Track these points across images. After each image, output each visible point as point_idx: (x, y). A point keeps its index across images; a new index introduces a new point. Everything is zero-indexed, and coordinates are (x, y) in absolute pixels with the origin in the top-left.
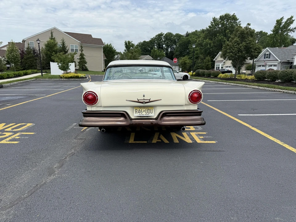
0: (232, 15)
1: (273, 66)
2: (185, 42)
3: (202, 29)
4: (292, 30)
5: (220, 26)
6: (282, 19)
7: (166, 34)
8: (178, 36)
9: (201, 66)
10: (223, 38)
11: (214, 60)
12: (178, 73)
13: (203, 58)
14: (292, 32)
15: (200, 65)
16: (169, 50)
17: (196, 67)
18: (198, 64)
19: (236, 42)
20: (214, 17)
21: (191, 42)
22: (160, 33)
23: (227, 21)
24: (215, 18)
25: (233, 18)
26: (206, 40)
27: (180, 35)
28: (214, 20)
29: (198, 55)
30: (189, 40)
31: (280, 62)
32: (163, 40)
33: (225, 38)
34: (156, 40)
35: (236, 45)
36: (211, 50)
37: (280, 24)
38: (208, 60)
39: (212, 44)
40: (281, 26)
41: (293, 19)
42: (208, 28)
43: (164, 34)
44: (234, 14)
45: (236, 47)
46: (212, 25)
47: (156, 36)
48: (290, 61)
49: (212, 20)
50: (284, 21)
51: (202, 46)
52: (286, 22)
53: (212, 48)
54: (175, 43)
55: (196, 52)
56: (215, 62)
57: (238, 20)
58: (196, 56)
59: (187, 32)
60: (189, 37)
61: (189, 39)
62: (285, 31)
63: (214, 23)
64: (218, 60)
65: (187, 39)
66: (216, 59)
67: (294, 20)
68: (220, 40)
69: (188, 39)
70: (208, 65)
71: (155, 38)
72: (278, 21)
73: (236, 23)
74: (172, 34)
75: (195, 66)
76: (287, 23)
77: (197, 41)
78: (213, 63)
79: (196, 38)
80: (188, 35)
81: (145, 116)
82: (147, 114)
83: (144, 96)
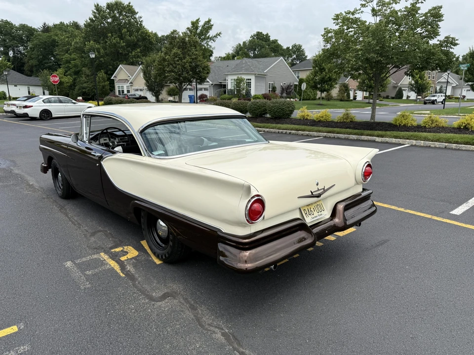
0: (127, 5)
1: (203, 90)
2: (46, 42)
3: (72, 22)
4: (212, 39)
5: (110, 20)
6: (198, 21)
8: (30, 32)
9: (87, 87)
10: (119, 41)
11: (112, 78)
12: (75, 103)
13: (90, 74)
14: (212, 41)
15: (85, 85)
16: (11, 54)
17: (79, 90)
18: (82, 84)
19: (176, 55)
20: (96, 4)
21: (58, 42)
23: (120, 14)
24: (98, 5)
25: (130, 10)
26: (90, 42)
27: (31, 28)
28: (98, 8)
29: (79, 69)
30: (54, 41)
31: (212, 84)
33: (122, 41)
35: (178, 61)
36: (101, 61)
37: (197, 28)
38: (103, 79)
39: (102, 51)
40: (199, 31)
41: (212, 23)
42: (89, 21)
44: (129, 3)
45: (179, 64)
46: (95, 17)
48: (222, 84)
49: (93, 8)
50: (201, 24)
51: (84, 52)
52: (203, 27)
53: (102, 57)
54: (22, 42)
55: (72, 62)
56: (115, 82)
57: (137, 13)
58: (74, 69)
59: (45, 24)
60: (52, 33)
61: (53, 37)
62: (204, 39)
63: (99, 14)
64: (119, 77)
65: (49, 36)
66: (115, 77)
67: (212, 25)
68: (115, 44)
69: (51, 36)
70: (104, 87)
72: (193, 23)
73: (135, 18)
74: (12, 24)
75: (77, 88)
76: (205, 29)
77: (73, 43)
78: (112, 83)
79: (68, 37)
80: (46, 29)
81: (318, 217)
82: (320, 213)
83: (317, 184)
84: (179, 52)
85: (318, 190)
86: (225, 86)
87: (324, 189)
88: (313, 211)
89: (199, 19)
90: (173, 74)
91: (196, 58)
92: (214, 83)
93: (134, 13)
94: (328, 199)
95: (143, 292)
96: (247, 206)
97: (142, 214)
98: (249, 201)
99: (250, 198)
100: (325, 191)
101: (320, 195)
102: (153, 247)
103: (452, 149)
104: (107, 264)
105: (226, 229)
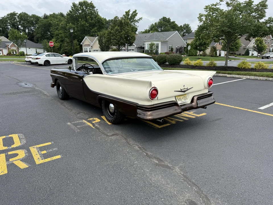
0: (90, 3)
1: (131, 50)
2: (45, 24)
3: (60, 13)
4: (137, 21)
5: (80, 12)
6: (129, 11)
7: (21, 14)
8: (37, 18)
9: (68, 49)
10: (85, 23)
11: (81, 44)
12: (62, 57)
13: (69, 41)
14: (137, 22)
15: (66, 48)
16: (27, 31)
17: (63, 50)
18: (65, 47)
19: (117, 30)
20: (73, 3)
21: (52, 24)
22: (12, 12)
23: (86, 8)
24: (74, 3)
25: (91, 5)
26: (69, 24)
27: (38, 16)
28: (74, 5)
29: (63, 39)
30: (50, 23)
31: (136, 47)
32: (18, 20)
33: (87, 23)
34: (9, 20)
35: (118, 33)
36: (75, 35)
37: (128, 15)
38: (76, 44)
39: (76, 29)
40: (129, 17)
41: (137, 12)
42: (69, 12)
43: (17, 14)
44: (91, 2)
45: (118, 35)
46: (72, 10)
47: (8, 15)
48: (142, 47)
49: (72, 5)
50: (131, 13)
51: (66, 29)
52: (132, 14)
53: (76, 32)
54: (33, 24)
55: (60, 35)
56: (83, 46)
57: (95, 8)
58: (61, 39)
59: (45, 14)
60: (49, 19)
61: (49, 21)
62: (132, 21)
63: (75, 8)
64: (85, 43)
65: (47, 21)
66: (83, 43)
67: (137, 13)
68: (83, 25)
69: (48, 21)
70: (76, 49)
71: (7, 18)
72: (126, 13)
73: (94, 10)
74: (28, 15)
75: (62, 49)
76: (133, 15)
77: (60, 25)
78: (81, 46)
79: (57, 21)
80: (46, 17)
81: (184, 102)
82: (185, 100)
83: (184, 86)
84: (119, 28)
85: (184, 89)
86: (143, 48)
87: (187, 88)
88: (182, 99)
89: (130, 10)
90: (115, 40)
91: (128, 32)
92: (138, 46)
93: (93, 7)
94: (190, 94)
95: (103, 133)
96: (150, 92)
97: (102, 102)
98: (151, 89)
99: (151, 88)
100: (188, 90)
101: (185, 91)
102: (107, 117)
103: (270, 81)
104: (86, 124)
105: (141, 103)
